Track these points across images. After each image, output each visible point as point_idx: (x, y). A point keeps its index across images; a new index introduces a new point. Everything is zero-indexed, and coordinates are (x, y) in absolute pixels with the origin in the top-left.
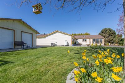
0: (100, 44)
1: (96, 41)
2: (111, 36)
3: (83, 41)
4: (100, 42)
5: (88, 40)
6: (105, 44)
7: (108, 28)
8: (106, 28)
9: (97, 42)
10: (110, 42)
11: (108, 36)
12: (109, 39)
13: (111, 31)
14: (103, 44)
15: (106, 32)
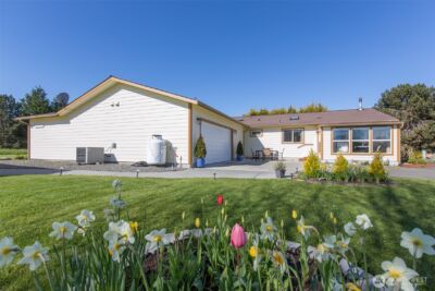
0: (378, 158)
1: (350, 140)
2: (430, 118)
3: (287, 138)
4: (375, 146)
5: (310, 136)
6: (404, 159)
7: (412, 85)
8: (404, 83)
9: (354, 144)
10: (425, 146)
11: (415, 122)
12: (420, 133)
13: (426, 97)
14: (392, 158)
15: (404, 103)
